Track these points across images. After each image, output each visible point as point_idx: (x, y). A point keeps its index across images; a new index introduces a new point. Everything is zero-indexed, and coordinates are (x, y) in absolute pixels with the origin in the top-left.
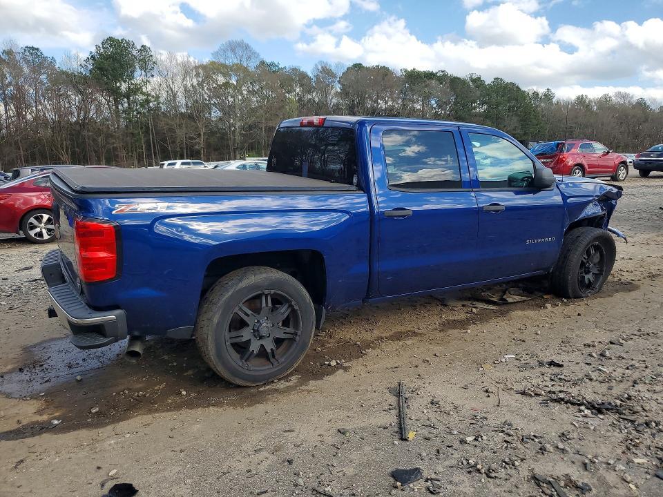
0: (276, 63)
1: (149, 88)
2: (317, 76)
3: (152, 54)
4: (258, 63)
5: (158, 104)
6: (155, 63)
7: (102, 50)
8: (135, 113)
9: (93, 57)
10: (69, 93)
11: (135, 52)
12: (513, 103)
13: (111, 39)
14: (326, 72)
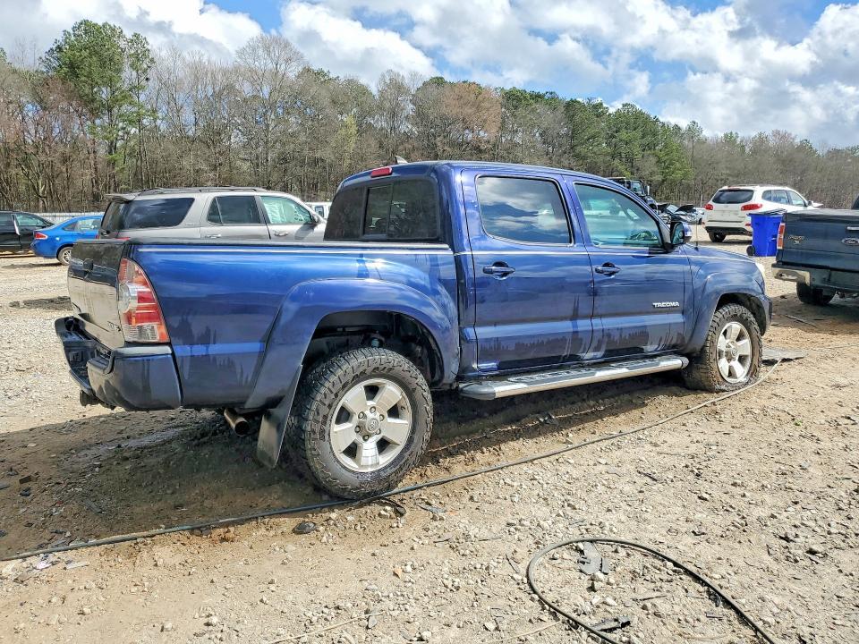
0: (326, 72)
1: (142, 97)
2: (381, 93)
3: (149, 47)
4: (300, 69)
5: (155, 120)
6: (152, 60)
7: (73, 38)
8: (121, 133)
9: (59, 49)
10: (23, 100)
11: (122, 44)
12: (649, 138)
13: (86, 22)
14: (396, 86)
